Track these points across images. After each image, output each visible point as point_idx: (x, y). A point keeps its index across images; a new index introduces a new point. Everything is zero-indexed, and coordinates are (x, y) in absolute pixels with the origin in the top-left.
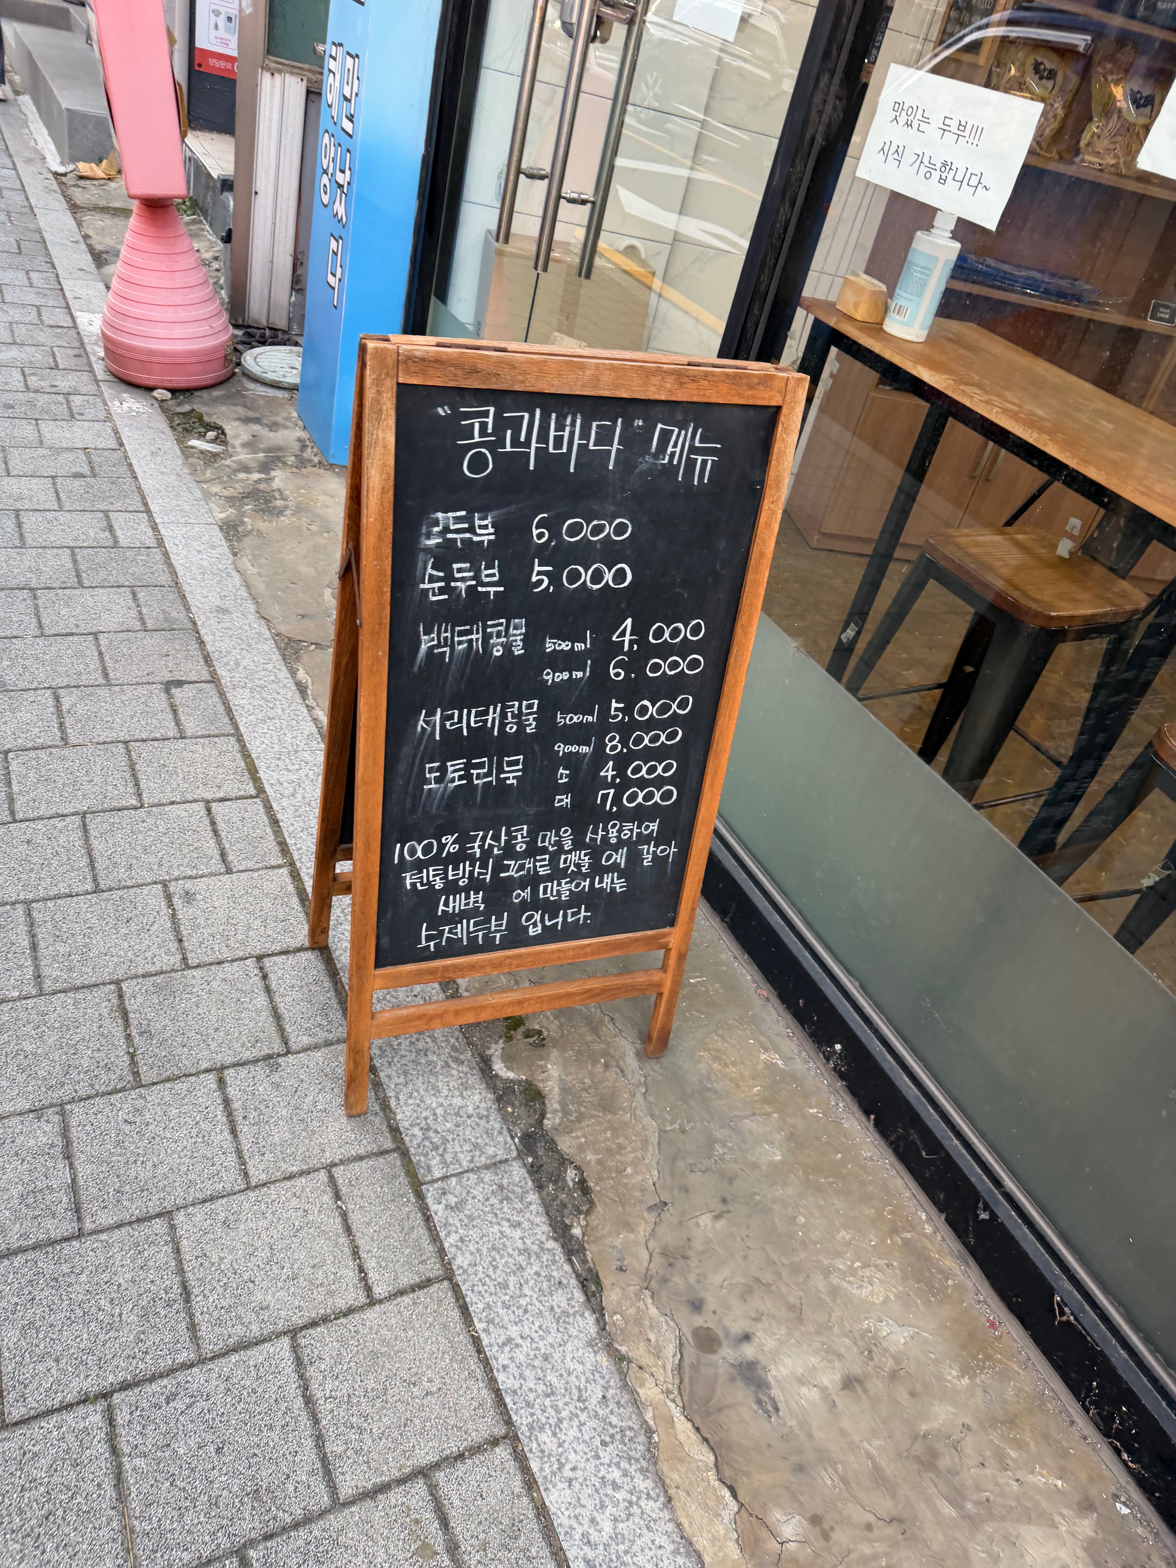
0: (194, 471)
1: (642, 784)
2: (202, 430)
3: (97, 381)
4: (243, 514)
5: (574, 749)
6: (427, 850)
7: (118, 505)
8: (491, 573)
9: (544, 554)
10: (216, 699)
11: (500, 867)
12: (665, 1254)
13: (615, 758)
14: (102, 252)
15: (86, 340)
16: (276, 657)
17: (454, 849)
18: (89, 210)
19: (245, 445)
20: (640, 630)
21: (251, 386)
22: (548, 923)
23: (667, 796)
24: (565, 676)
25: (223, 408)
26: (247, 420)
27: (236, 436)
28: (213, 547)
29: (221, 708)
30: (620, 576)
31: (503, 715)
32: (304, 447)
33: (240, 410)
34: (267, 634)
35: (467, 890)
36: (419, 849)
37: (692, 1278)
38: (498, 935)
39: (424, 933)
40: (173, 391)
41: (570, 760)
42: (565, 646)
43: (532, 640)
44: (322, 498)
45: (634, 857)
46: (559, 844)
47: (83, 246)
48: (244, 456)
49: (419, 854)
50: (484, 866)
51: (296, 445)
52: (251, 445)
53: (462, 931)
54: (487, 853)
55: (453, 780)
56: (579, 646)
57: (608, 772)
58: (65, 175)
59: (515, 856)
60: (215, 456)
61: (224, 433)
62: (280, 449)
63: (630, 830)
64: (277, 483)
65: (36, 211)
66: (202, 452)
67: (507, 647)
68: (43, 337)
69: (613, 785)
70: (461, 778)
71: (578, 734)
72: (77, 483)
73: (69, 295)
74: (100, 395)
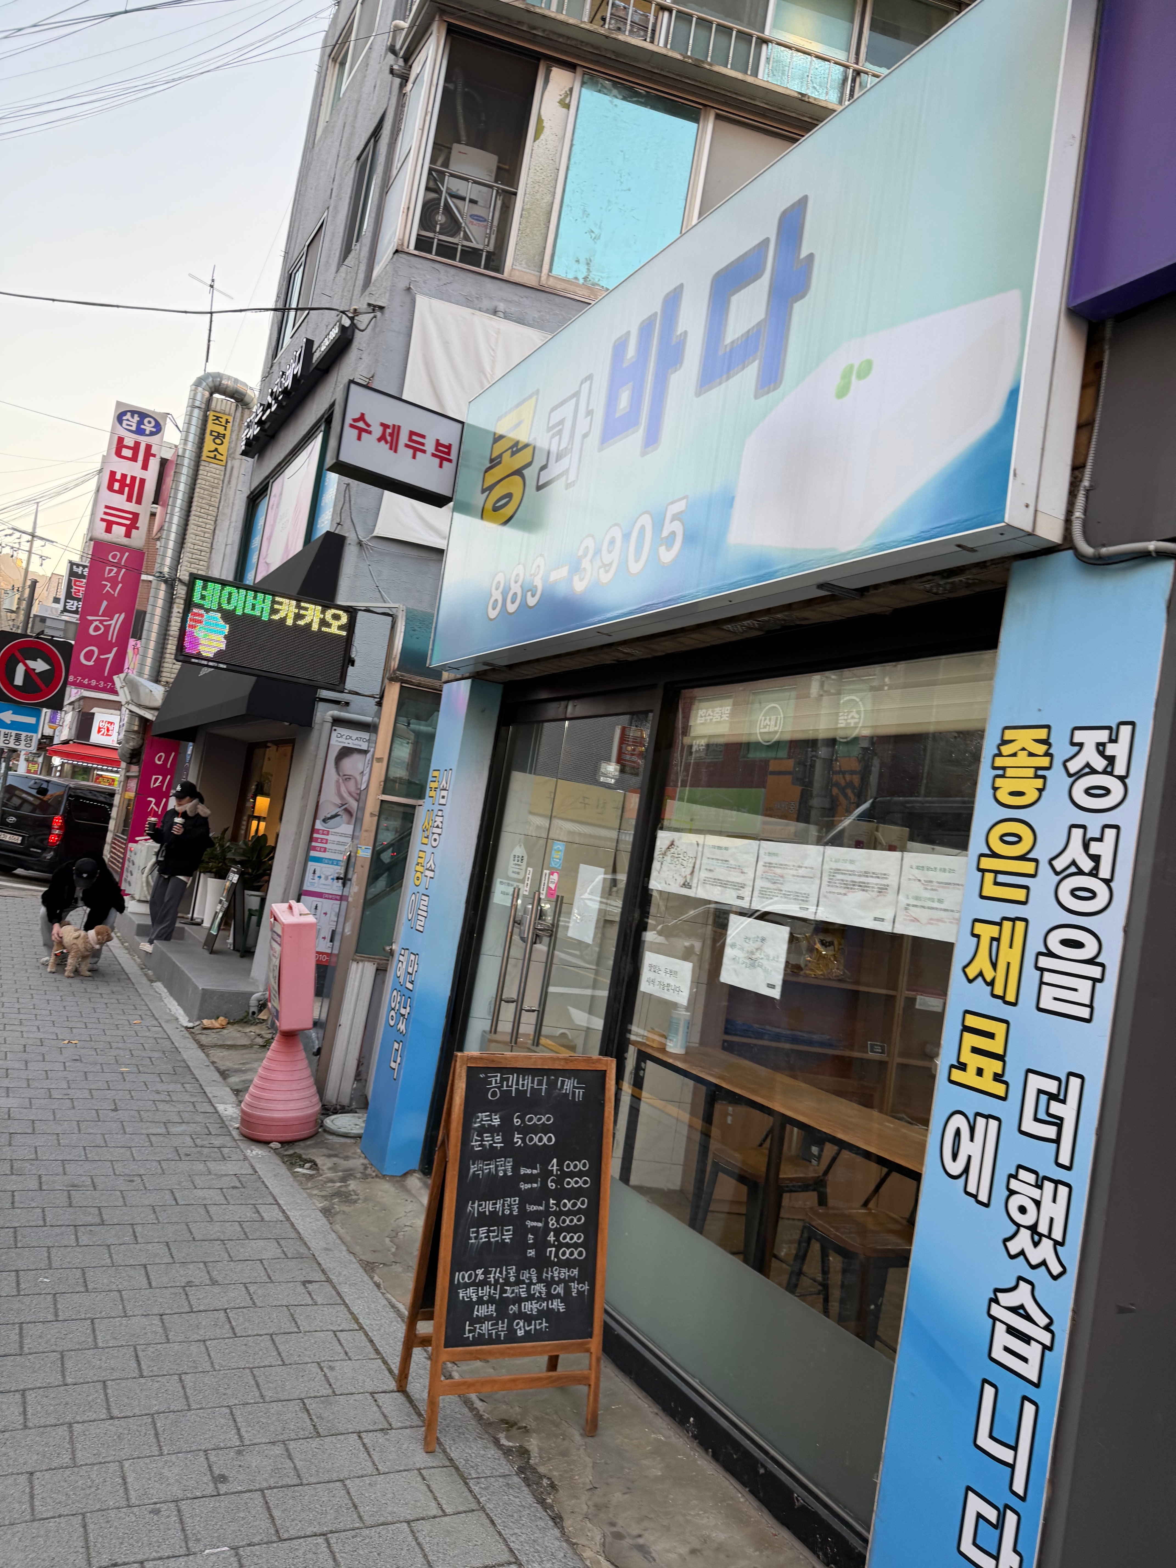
0: (301, 1183)
1: (568, 1246)
2: (302, 1163)
3: (235, 1140)
4: (334, 1204)
5: (535, 1224)
6: (470, 1277)
7: (260, 1201)
8: (498, 1138)
9: (519, 1130)
10: (331, 1289)
11: (503, 1291)
12: (596, 1506)
13: (554, 1230)
14: (225, 1071)
15: (225, 1119)
16: (361, 1270)
17: (481, 1277)
18: (212, 1047)
19: (329, 1169)
20: (560, 1164)
21: (330, 1137)
22: (527, 1329)
23: (580, 1254)
24: (529, 1186)
25: (314, 1150)
26: (329, 1156)
27: (324, 1165)
28: (318, 1220)
29: (334, 1293)
30: (550, 1139)
31: (503, 1205)
32: (366, 1168)
33: (325, 1151)
34: (354, 1260)
35: (487, 1302)
36: (466, 1276)
37: (611, 1515)
38: (502, 1333)
39: (467, 1328)
40: (281, 1143)
41: (534, 1230)
42: (529, 1171)
43: (515, 1169)
44: (380, 1193)
45: (567, 1290)
46: (530, 1278)
47: (212, 1068)
48: (330, 1175)
49: (466, 1279)
50: (495, 1289)
51: (361, 1168)
52: (334, 1168)
53: (486, 1327)
54: (497, 1281)
55: (481, 1238)
56: (535, 1172)
57: (551, 1238)
58: (193, 1028)
59: (510, 1284)
60: (312, 1176)
61: (316, 1164)
62: (351, 1170)
63: (564, 1273)
64: (351, 1187)
65: (180, 1050)
66: (304, 1174)
67: (505, 1171)
68: (199, 1118)
69: (553, 1246)
70: (486, 1237)
71: (536, 1216)
72: (235, 1191)
73: (210, 1095)
74: (238, 1147)
